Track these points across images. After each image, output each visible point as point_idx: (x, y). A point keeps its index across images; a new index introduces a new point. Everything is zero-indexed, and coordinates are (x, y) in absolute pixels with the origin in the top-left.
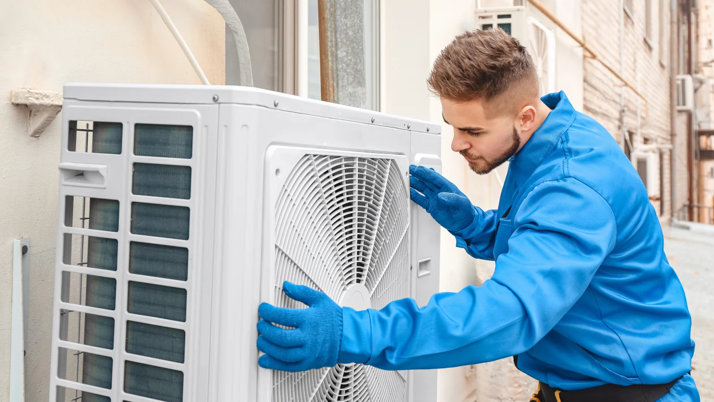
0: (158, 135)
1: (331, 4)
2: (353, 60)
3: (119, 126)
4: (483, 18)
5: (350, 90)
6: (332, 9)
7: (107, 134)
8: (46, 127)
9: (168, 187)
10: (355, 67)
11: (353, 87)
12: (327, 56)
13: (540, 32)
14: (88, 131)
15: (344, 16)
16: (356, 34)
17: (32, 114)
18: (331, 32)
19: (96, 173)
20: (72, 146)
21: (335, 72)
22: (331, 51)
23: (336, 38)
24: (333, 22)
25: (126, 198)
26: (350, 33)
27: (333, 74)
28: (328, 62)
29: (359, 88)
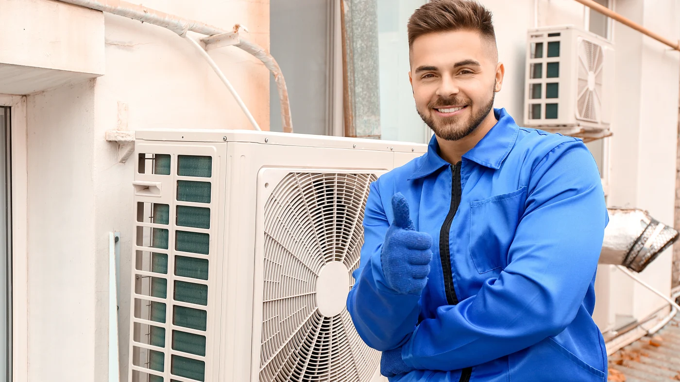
0: (191, 162)
1: (351, 50)
2: (368, 94)
3: (169, 156)
4: (537, 36)
5: (365, 118)
6: (351, 54)
7: (162, 162)
8: (130, 155)
9: (197, 196)
10: (369, 99)
11: (368, 116)
12: (347, 91)
13: (593, 47)
14: (153, 159)
15: (360, 60)
16: (370, 73)
17: (120, 147)
18: (351, 72)
19: (155, 187)
20: (142, 169)
21: (353, 104)
22: (351, 87)
23: (354, 77)
24: (352, 65)
25: (173, 203)
26: (366, 73)
27: (352, 105)
28: (348, 96)
29: (373, 116)
